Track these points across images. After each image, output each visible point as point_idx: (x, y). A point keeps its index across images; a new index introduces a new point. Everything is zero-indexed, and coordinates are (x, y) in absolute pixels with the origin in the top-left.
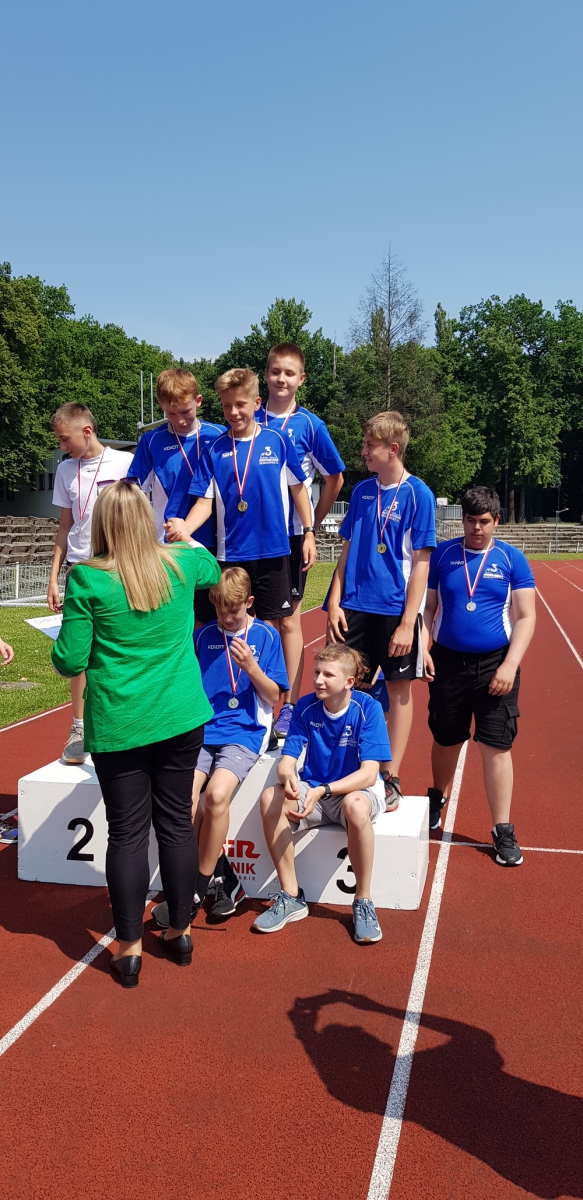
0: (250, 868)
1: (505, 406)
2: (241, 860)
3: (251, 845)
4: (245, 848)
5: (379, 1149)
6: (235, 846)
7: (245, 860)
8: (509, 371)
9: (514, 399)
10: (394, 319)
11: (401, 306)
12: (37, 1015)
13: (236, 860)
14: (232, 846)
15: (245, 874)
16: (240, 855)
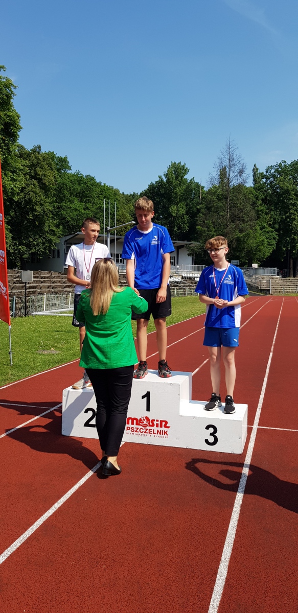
0: (165, 433)
1: (288, 217)
2: (161, 429)
3: (166, 423)
4: (164, 423)
5: (226, 542)
6: (159, 423)
7: (163, 429)
8: (291, 199)
9: (294, 214)
10: (231, 173)
11: (235, 167)
12: (77, 489)
13: (159, 429)
14: (157, 422)
15: (163, 435)
16: (161, 427)
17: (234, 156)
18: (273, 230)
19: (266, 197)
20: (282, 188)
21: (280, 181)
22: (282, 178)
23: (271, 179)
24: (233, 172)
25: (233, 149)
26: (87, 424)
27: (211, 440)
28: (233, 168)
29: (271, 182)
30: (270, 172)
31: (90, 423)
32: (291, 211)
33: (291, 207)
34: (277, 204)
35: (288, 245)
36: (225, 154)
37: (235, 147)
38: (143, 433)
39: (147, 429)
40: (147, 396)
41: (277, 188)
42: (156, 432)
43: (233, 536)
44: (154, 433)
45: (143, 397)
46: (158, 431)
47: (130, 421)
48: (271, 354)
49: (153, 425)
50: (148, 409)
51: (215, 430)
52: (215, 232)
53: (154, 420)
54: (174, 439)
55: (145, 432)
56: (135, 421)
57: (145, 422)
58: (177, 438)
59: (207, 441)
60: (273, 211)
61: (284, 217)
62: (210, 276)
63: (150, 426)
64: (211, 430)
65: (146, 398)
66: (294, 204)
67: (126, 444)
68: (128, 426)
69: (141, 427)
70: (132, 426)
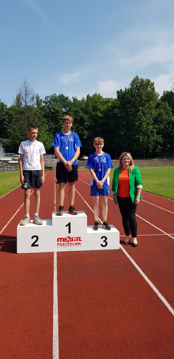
0: (80, 244)
1: (59, 126)
2: (77, 242)
3: (80, 238)
4: (78, 239)
6: (76, 239)
7: (78, 242)
8: (60, 116)
9: (62, 124)
10: (27, 98)
11: (29, 95)
12: (56, 277)
13: (76, 242)
14: (75, 239)
15: (78, 245)
16: (77, 241)
17: (28, 89)
18: (51, 133)
19: (46, 114)
20: (55, 110)
21: (54, 105)
22: (55, 103)
23: (48, 104)
24: (28, 98)
25: (27, 84)
26: (33, 245)
27: (104, 244)
28: (28, 96)
29: (48, 105)
30: (48, 100)
31: (35, 244)
32: (61, 123)
33: (60, 120)
34: (52, 118)
36: (23, 87)
38: (67, 246)
39: (69, 243)
40: (69, 225)
41: (52, 109)
42: (74, 244)
43: (152, 283)
44: (73, 245)
45: (66, 226)
46: (75, 243)
47: (59, 240)
48: (85, 201)
49: (73, 241)
50: (70, 232)
51: (106, 238)
52: (19, 133)
53: (73, 238)
54: (84, 247)
55: (68, 245)
56: (62, 240)
57: (68, 240)
58: (86, 246)
59: (102, 245)
60: (50, 122)
61: (56, 126)
62: (94, 159)
63: (71, 241)
64: (104, 239)
66: (62, 119)
67: (58, 253)
68: (58, 243)
69: (66, 242)
70: (61, 242)
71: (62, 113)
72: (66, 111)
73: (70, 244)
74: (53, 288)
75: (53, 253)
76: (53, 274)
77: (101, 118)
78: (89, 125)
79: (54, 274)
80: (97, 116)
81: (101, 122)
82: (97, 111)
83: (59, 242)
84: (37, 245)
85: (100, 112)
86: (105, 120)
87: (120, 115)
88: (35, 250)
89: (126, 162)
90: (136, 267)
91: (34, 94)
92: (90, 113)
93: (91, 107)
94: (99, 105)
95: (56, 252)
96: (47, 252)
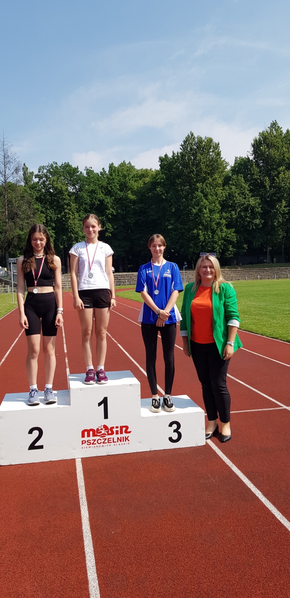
0: (127, 439)
1: (64, 216)
2: (122, 436)
3: (127, 427)
4: (124, 429)
6: (119, 429)
7: (124, 435)
8: (65, 199)
9: (68, 213)
10: (7, 170)
11: (11, 164)
12: (88, 523)
13: (119, 436)
14: (117, 429)
15: (124, 442)
16: (122, 433)
17: (9, 154)
19: (40, 196)
20: (56, 189)
22: (55, 178)
23: (44, 179)
24: (9, 169)
25: (7, 146)
26: (32, 447)
28: (8, 165)
29: (44, 182)
30: (43, 172)
31: (35, 445)
32: (66, 211)
34: (51, 203)
35: (64, 243)
37: (9, 144)
39: (106, 439)
40: (105, 402)
41: (50, 188)
42: (116, 440)
44: (114, 442)
45: (100, 404)
46: (118, 438)
47: (86, 433)
49: (112, 433)
50: (106, 417)
51: (179, 425)
53: (113, 428)
54: (136, 445)
55: (103, 443)
56: (91, 433)
57: (103, 432)
58: (140, 442)
59: (171, 439)
60: (49, 209)
61: (59, 216)
63: (109, 434)
64: (175, 426)
65: (103, 404)
66: (68, 204)
67: (84, 460)
68: (83, 439)
69: (99, 438)
70: (89, 438)
71: (68, 195)
72: (74, 190)
73: (108, 440)
74: (84, 552)
75: (73, 461)
76: (80, 513)
77: (134, 202)
78: (115, 213)
79: (82, 515)
80: (127, 198)
81: (134, 209)
82: (128, 191)
83: (86, 438)
84: (41, 447)
85: (131, 192)
86: (140, 206)
87: (165, 196)
88: (36, 457)
89: (206, 273)
90: (248, 486)
91: (19, 161)
92: (116, 194)
93: (118, 184)
94: (130, 180)
95: (80, 459)
96: (61, 459)
